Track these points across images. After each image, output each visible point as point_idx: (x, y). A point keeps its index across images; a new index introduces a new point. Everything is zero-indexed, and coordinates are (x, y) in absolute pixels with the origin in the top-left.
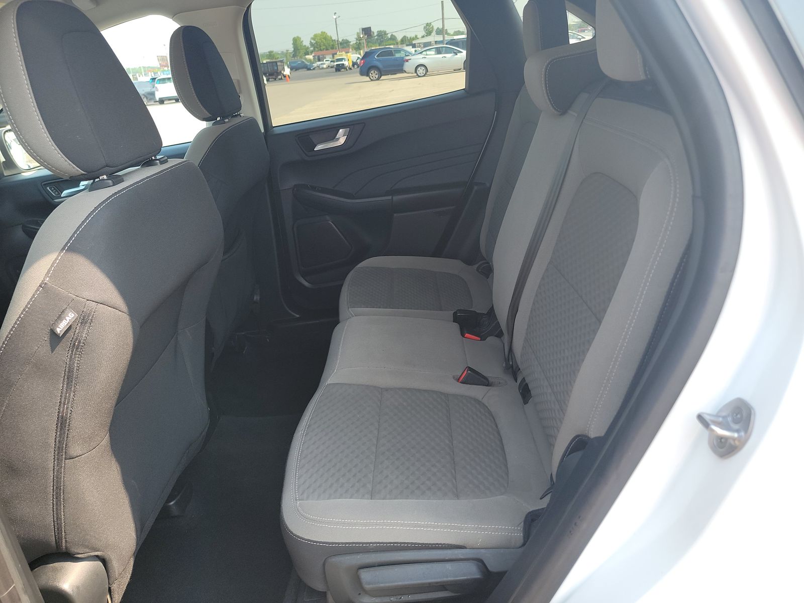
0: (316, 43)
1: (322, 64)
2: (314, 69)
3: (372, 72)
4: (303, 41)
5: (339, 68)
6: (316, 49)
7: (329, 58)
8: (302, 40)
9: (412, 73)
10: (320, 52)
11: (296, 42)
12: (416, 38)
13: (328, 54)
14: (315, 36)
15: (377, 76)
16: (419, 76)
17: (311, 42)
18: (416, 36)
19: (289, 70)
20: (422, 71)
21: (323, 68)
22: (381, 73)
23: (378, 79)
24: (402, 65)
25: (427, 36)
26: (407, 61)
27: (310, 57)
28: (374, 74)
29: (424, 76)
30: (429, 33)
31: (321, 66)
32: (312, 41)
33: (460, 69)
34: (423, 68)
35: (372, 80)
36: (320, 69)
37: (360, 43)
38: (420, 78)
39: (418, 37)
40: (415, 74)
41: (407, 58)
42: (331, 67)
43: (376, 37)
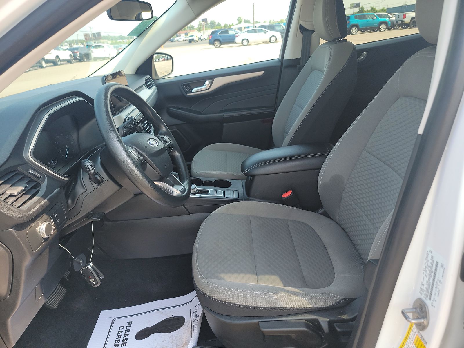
1: (180, 39)
2: (175, 41)
3: (216, 43)
5: (191, 41)
7: (183, 35)
9: (240, 44)
12: (233, 25)
13: (182, 33)
15: (219, 45)
16: (244, 45)
18: (233, 24)
20: (245, 42)
21: (180, 41)
22: (221, 43)
23: (219, 47)
24: (234, 39)
25: (239, 24)
26: (237, 36)
28: (217, 44)
29: (247, 45)
30: (240, 22)
31: (179, 40)
33: (266, 42)
34: (246, 41)
35: (216, 47)
36: (179, 41)
37: (200, 27)
38: (244, 46)
39: (234, 24)
40: (242, 44)
41: (237, 35)
42: (185, 41)
43: (209, 24)
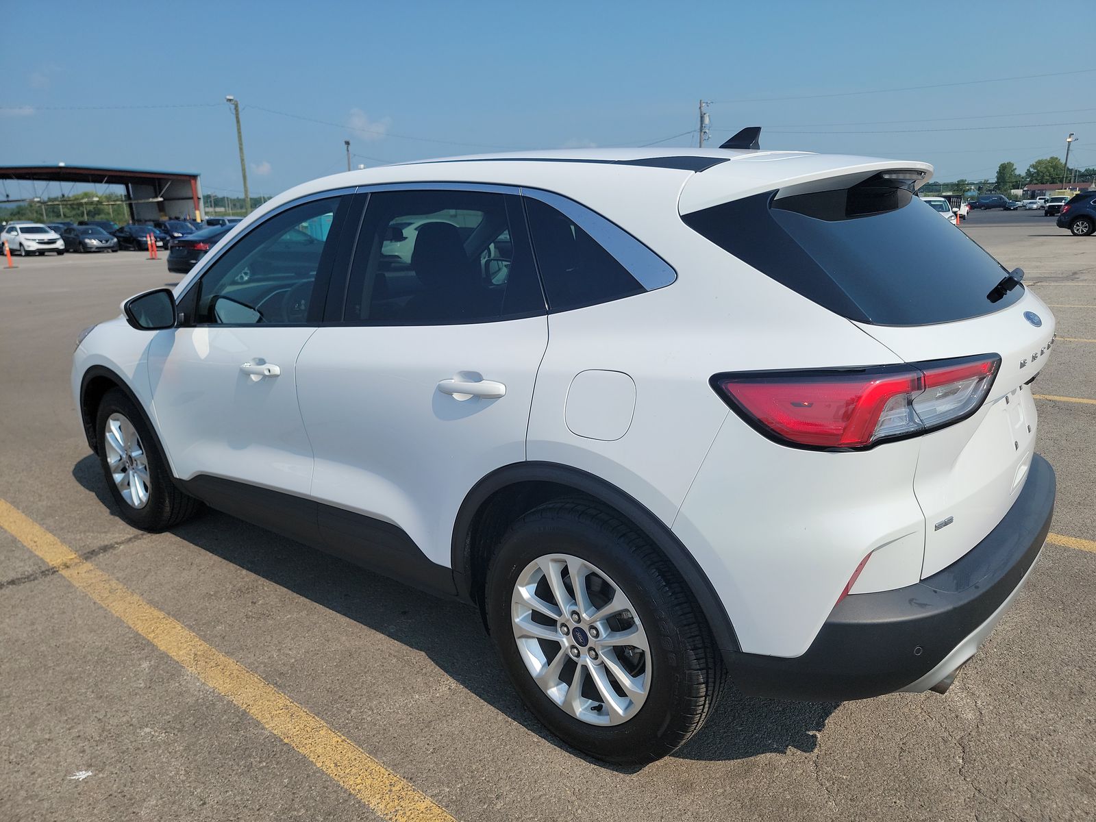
0: (1038, 173)
4: (1016, 169)
6: (1035, 181)
8: (1014, 167)
10: (1040, 185)
11: (1004, 171)
14: (1039, 162)
17: (1028, 170)
19: (967, 208)
27: (1019, 192)
32: (1032, 170)
